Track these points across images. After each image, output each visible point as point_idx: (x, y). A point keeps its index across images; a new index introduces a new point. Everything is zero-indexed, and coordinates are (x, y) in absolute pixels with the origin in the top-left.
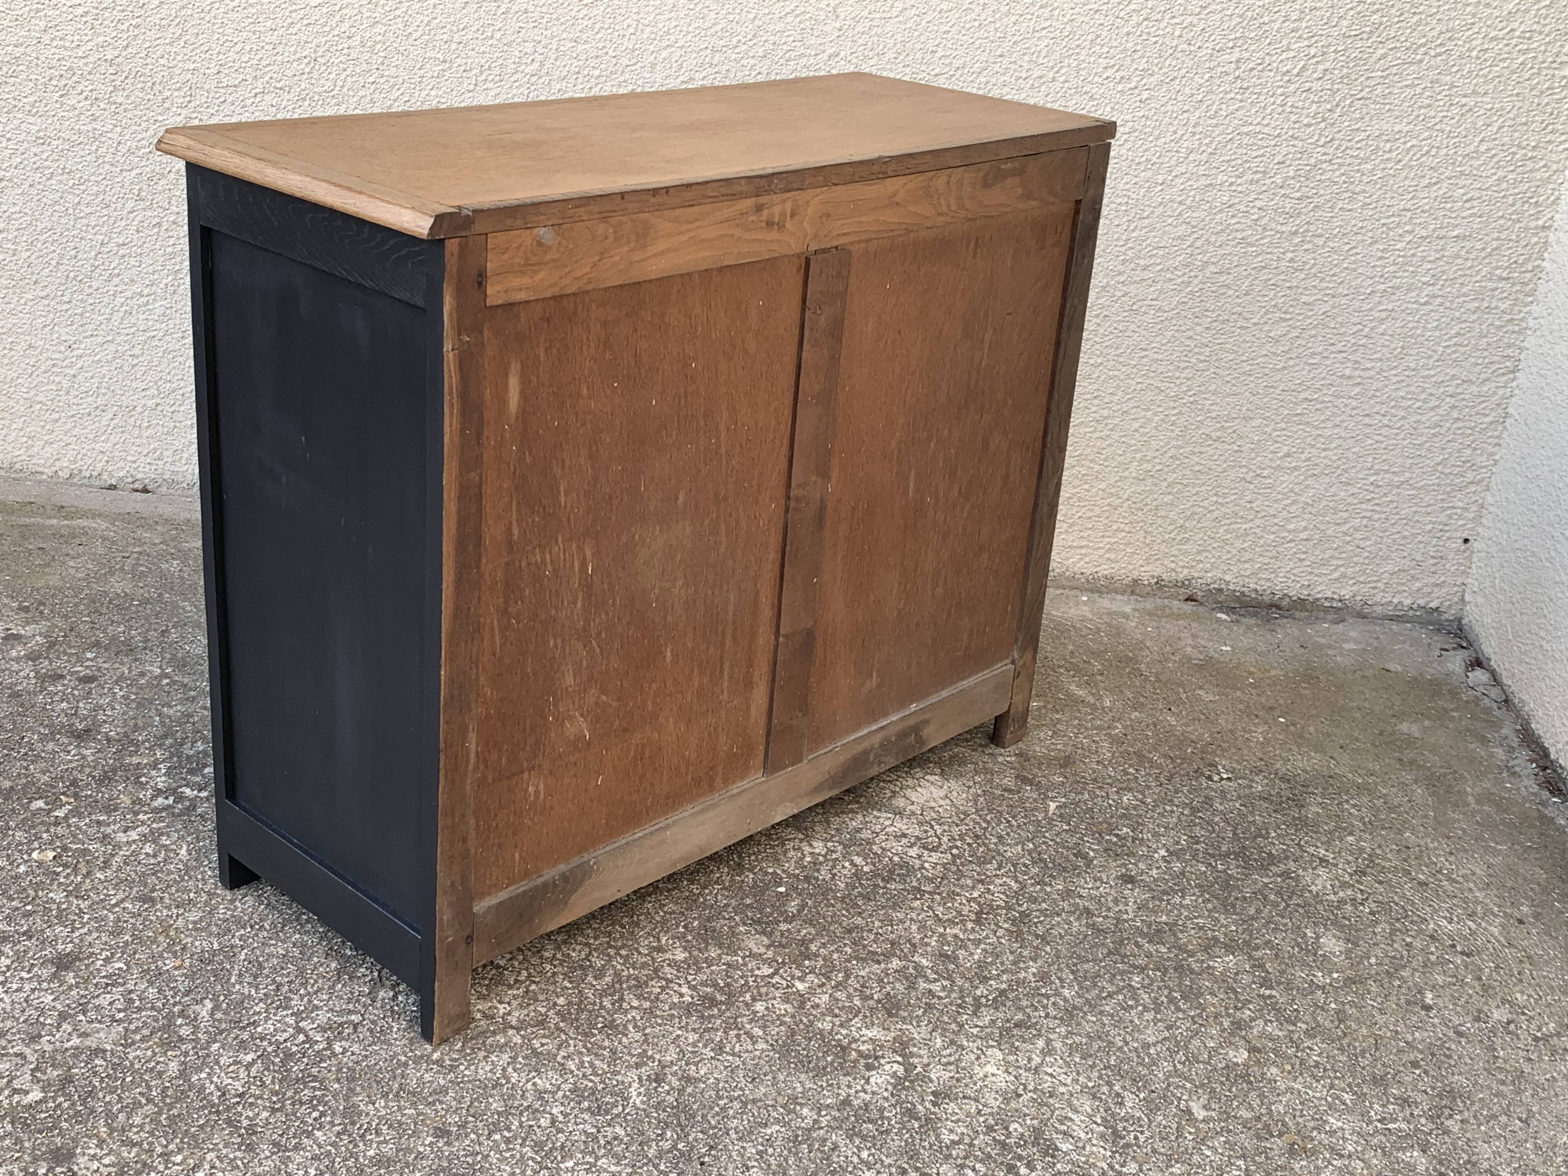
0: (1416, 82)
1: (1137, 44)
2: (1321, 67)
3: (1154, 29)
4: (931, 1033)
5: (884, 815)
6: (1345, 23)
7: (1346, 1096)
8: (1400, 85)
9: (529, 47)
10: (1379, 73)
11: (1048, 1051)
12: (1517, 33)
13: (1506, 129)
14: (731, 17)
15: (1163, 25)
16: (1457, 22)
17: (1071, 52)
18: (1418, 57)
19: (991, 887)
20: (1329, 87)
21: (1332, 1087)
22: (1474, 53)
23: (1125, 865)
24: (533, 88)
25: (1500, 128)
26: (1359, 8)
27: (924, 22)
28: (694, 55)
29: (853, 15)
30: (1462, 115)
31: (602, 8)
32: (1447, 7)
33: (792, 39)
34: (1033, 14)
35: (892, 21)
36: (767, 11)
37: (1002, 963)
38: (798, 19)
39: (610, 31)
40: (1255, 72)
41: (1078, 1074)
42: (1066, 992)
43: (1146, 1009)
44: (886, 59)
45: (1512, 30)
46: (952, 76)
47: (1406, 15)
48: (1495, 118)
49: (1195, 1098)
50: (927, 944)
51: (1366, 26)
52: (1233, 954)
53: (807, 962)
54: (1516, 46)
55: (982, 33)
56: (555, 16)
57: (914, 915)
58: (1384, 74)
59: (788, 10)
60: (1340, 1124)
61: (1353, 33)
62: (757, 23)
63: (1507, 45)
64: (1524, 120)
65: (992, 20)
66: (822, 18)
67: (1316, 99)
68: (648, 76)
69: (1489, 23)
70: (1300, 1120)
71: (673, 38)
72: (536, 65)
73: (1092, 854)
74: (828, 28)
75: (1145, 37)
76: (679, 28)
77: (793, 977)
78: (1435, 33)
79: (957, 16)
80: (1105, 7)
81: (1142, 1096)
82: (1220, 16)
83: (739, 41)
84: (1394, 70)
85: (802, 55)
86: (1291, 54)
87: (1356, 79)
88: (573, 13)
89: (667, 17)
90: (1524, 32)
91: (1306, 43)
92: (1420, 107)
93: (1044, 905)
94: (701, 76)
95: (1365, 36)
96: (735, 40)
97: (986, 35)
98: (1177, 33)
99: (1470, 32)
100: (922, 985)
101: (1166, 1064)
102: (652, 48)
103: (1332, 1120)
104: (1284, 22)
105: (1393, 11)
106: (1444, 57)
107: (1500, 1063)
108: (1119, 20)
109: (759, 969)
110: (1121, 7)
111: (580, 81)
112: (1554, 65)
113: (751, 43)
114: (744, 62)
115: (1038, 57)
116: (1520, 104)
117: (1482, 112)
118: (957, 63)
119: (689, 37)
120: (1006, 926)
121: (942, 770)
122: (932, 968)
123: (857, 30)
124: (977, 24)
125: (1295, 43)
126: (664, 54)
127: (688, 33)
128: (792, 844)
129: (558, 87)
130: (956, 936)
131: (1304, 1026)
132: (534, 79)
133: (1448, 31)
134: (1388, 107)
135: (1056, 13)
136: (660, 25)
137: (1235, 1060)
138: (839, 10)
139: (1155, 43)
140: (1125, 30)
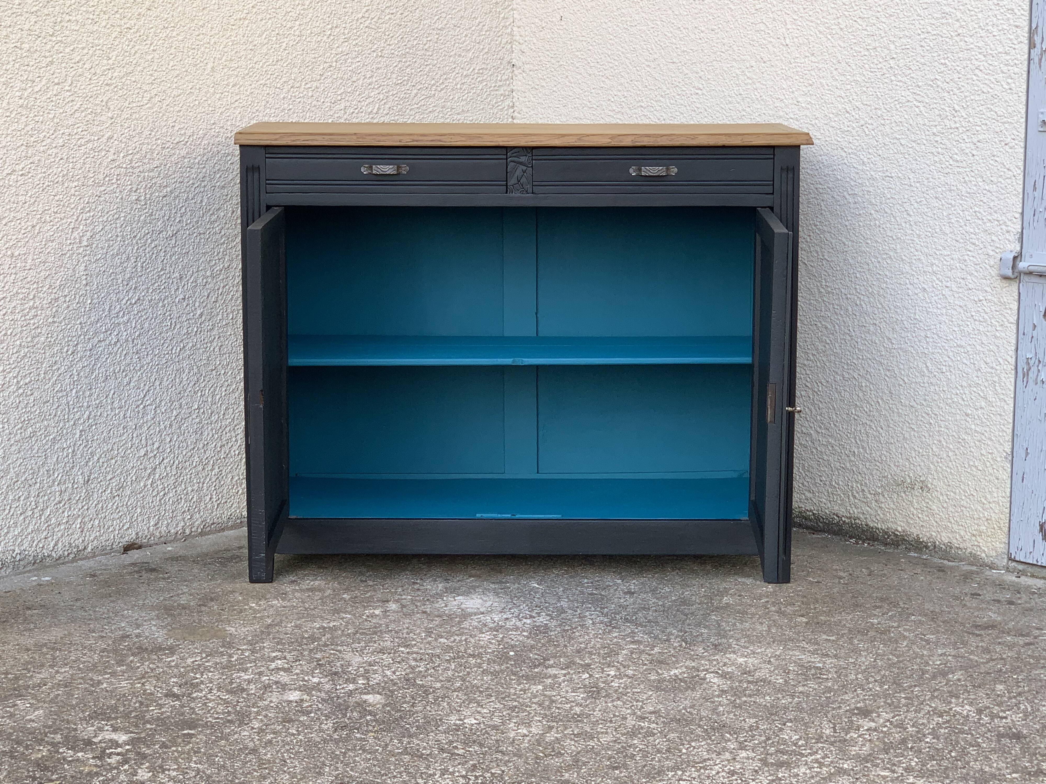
1: (289, 105)
2: (387, 106)
3: (297, 93)
6: (394, 76)
10: (416, 106)
12: (476, 71)
14: (37, 119)
15: (302, 89)
17: (254, 115)
18: (433, 92)
22: (459, 86)
26: (400, 66)
27: (164, 106)
28: (14, 152)
29: (119, 106)
32: (441, 59)
33: (80, 129)
34: (228, 92)
35: (144, 107)
36: (61, 111)
40: (354, 115)
44: (144, 136)
45: (474, 69)
46: (187, 142)
47: (423, 67)
51: (405, 76)
54: (477, 78)
55: (200, 109)
59: (76, 108)
61: (399, 82)
63: (473, 79)
65: (205, 99)
66: (99, 111)
69: (462, 67)
74: (103, 118)
75: (293, 99)
78: (438, 76)
79: (184, 98)
80: (268, 82)
82: (331, 79)
83: (44, 137)
84: (422, 103)
85: (89, 141)
86: (371, 99)
90: (479, 70)
91: (377, 91)
94: (21, 167)
95: (405, 83)
96: (41, 136)
97: (203, 110)
98: (310, 94)
99: (454, 73)
104: (364, 79)
105: (416, 65)
106: (444, 91)
108: (277, 90)
110: (277, 80)
112: (496, 88)
114: (50, 152)
115: (236, 121)
118: (189, 133)
119: (9, 139)
123: (123, 117)
124: (197, 102)
125: (372, 92)
133: (444, 74)
135: (242, 89)
138: (109, 105)
139: (300, 102)
140: (282, 96)
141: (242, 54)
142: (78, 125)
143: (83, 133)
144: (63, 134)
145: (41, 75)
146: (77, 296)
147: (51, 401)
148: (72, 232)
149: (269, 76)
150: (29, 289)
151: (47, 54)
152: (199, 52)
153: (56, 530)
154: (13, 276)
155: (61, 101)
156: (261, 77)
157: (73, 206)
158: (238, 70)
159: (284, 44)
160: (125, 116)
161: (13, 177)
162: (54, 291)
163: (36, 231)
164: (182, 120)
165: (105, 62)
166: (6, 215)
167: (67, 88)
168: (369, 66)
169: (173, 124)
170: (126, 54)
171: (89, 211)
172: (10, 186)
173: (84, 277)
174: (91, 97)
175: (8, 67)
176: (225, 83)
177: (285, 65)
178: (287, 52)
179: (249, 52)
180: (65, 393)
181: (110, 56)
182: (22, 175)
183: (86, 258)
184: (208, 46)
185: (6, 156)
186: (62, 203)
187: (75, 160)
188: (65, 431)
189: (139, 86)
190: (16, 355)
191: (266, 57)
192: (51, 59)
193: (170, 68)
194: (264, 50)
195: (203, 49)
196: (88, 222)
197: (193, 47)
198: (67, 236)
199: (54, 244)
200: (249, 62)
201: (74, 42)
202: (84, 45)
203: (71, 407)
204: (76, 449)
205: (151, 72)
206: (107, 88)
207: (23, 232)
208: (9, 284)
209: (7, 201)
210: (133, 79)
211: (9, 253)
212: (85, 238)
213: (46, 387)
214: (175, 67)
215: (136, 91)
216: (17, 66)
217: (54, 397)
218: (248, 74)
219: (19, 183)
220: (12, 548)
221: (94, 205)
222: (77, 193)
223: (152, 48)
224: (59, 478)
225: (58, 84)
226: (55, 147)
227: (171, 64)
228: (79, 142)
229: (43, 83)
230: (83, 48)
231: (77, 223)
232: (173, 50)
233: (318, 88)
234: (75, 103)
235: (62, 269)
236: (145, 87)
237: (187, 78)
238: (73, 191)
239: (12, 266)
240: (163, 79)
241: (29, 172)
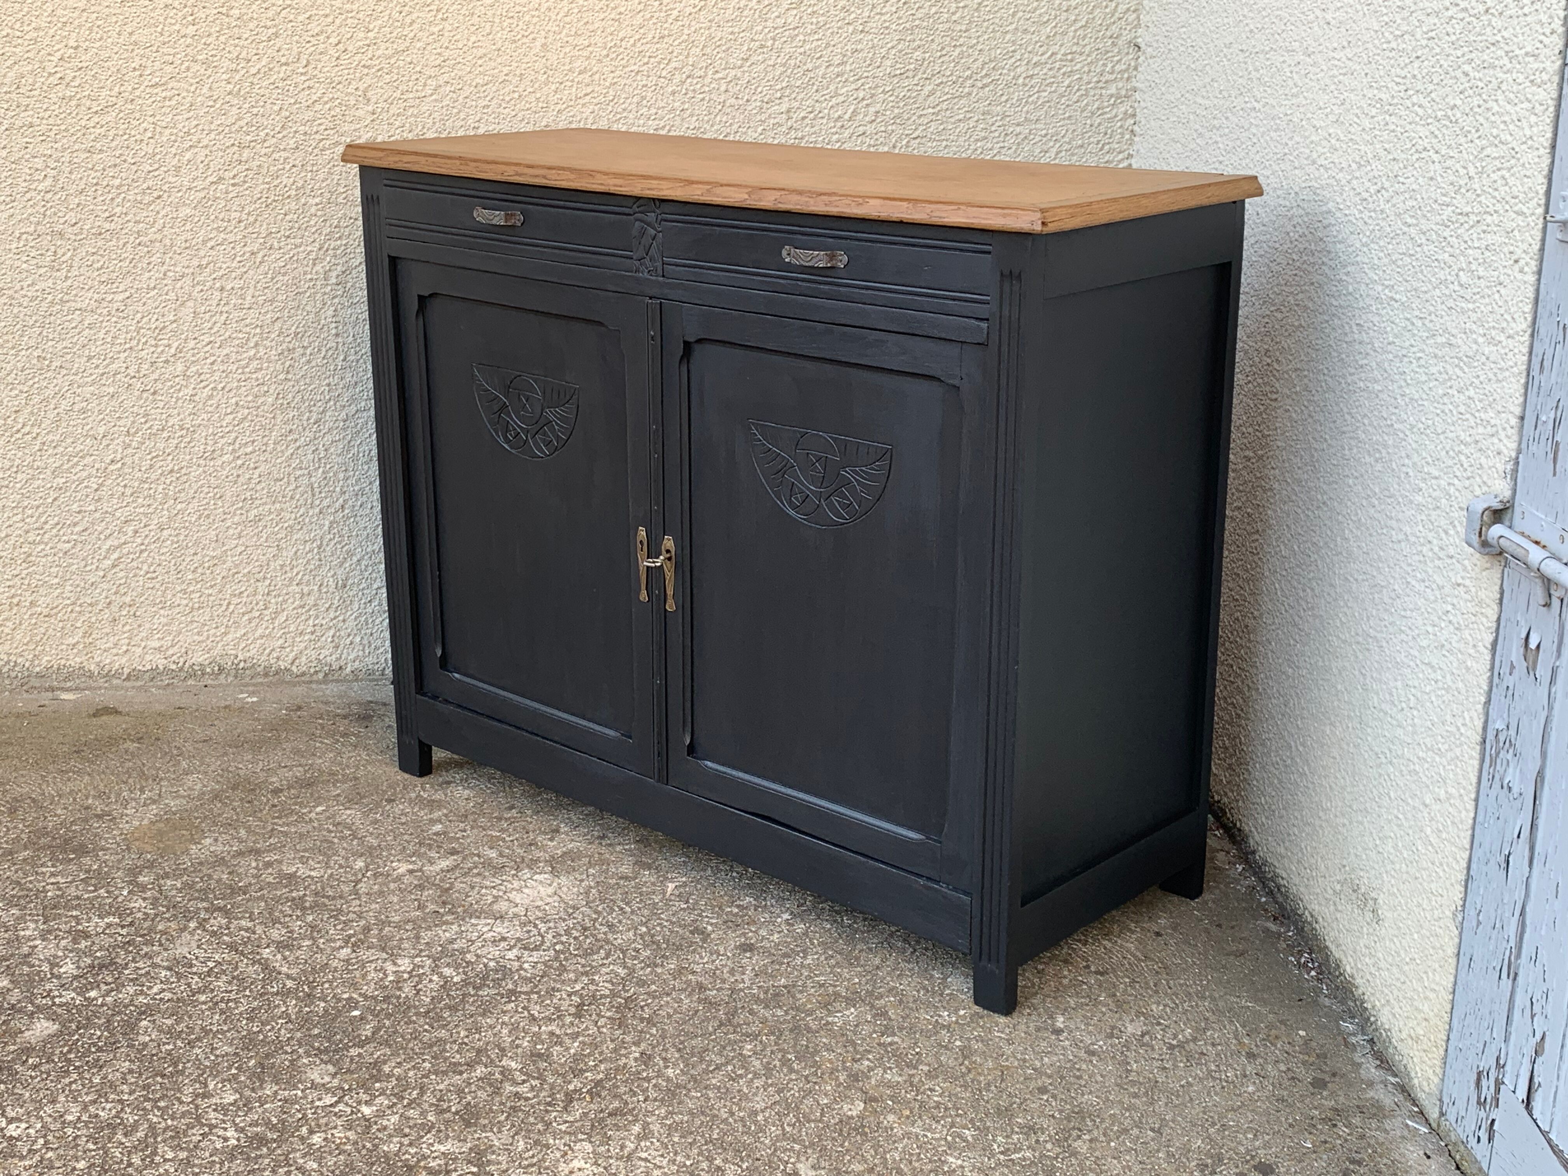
0: (968, 116)
1: (684, 102)
3: (699, 86)
4: (513, 1137)
5: (483, 922)
6: (888, 63)
7: (967, 1132)
8: (953, 120)
9: (39, 163)
10: (930, 110)
11: (645, 1134)
12: (1059, 57)
13: (1063, 153)
14: (255, 111)
15: (707, 80)
16: (999, 51)
17: (619, 116)
18: (967, 90)
19: (596, 978)
20: (883, 129)
21: (953, 1125)
22: (1021, 81)
23: (744, 934)
24: (49, 205)
25: (1057, 153)
26: (900, 47)
27: (460, 98)
28: (221, 154)
29: (385, 97)
30: (1019, 144)
31: (114, 114)
33: (323, 127)
34: (573, 81)
35: (426, 100)
36: (292, 101)
37: (601, 1053)
38: (327, 106)
39: (126, 137)
41: (676, 1154)
42: (670, 1072)
43: (756, 1075)
45: (1053, 54)
47: (947, 49)
48: (1051, 144)
49: (803, 1159)
50: (517, 1046)
51: (910, 64)
52: (854, 1006)
53: (377, 1085)
54: (1059, 69)
56: (63, 127)
57: (506, 1019)
58: (936, 110)
59: (314, 98)
60: (959, 1162)
61: (898, 72)
62: (285, 113)
63: (1050, 69)
64: (1080, 142)
65: (531, 90)
66: (353, 103)
67: (872, 142)
68: (174, 179)
69: (1029, 49)
70: (917, 1165)
71: (195, 139)
72: (49, 182)
73: (709, 928)
74: (360, 113)
75: (691, 94)
76: (200, 127)
77: (359, 1103)
78: (979, 63)
79: (494, 89)
80: (645, 68)
81: (744, 1167)
82: (763, 66)
83: (267, 134)
84: (944, 106)
86: (841, 99)
87: (909, 119)
88: (83, 123)
89: (186, 116)
90: (1065, 55)
91: (853, 86)
92: (977, 140)
93: (653, 987)
94: (231, 175)
95: (910, 74)
96: (262, 134)
97: (528, 106)
98: (723, 88)
99: (1013, 60)
100: (508, 1088)
101: (774, 1129)
102: (173, 150)
103: (951, 1159)
104: (827, 67)
105: (934, 46)
106: (991, 87)
107: (1133, 1077)
108: (662, 80)
109: (320, 1099)
110: (662, 66)
111: (100, 192)
112: (1101, 85)
113: (280, 136)
114: (275, 156)
116: (1073, 127)
117: (1038, 139)
119: (212, 136)
120: (609, 1014)
121: (553, 868)
122: (521, 1071)
123: (391, 112)
124: (516, 95)
125: (842, 87)
126: (188, 155)
127: (211, 131)
128: (373, 966)
129: (77, 201)
130: (552, 1033)
131: (926, 1068)
132: (49, 196)
133: (991, 61)
134: (945, 143)
135: (597, 77)
136: (180, 126)
137: (850, 1113)
138: (369, 94)
139: (703, 99)
140: (670, 89)
141: (596, 25)
142: (319, 121)
143: (326, 133)
144: (296, 132)
145: (260, 52)
146: (324, 349)
147: (286, 480)
148: (314, 264)
149: (646, 60)
150: (249, 333)
151: (269, 24)
152: (521, 23)
153: (298, 639)
154: (225, 315)
155: (291, 88)
156: (632, 61)
157: (314, 229)
158: (590, 49)
159: (675, 13)
160: (394, 110)
161: (221, 187)
162: (288, 339)
163: (258, 260)
164: (491, 119)
165: (362, 35)
166: (212, 236)
167: (301, 70)
168: (839, 46)
169: (476, 125)
170: (396, 24)
171: (340, 238)
172: (218, 198)
173: (334, 325)
174: (340, 83)
175: (210, 40)
176: (567, 67)
177: (676, 43)
178: (680, 23)
179: (610, 22)
180: (306, 472)
181: (371, 27)
182: (234, 185)
183: (336, 300)
184: (537, 13)
185: (210, 158)
186: (297, 225)
187: (315, 169)
188: (307, 520)
189: (418, 69)
190: (231, 417)
191: (642, 31)
192: (274, 30)
193: (470, 44)
194: (638, 20)
195: (527, 18)
196: (339, 252)
197: (510, 15)
198: (306, 269)
199: (286, 278)
200: (610, 38)
201: (312, 6)
202: (328, 11)
203: (317, 490)
204: (325, 543)
205: (439, 50)
206: (366, 71)
207: (238, 259)
208: (219, 325)
209: (213, 217)
210: (409, 60)
211: (218, 285)
212: (334, 274)
213: (279, 461)
214: (480, 44)
215: (414, 77)
216: (222, 39)
217: (289, 475)
218: (608, 55)
219: (230, 196)
220: (233, 652)
221: (347, 230)
222: (319, 213)
223: (440, 16)
224: (299, 577)
225: (286, 64)
226: (285, 150)
227: (473, 39)
228: (321, 145)
229: (263, 63)
230: (327, 16)
231: (322, 252)
232: (475, 19)
233: (739, 79)
234: (314, 91)
235: (300, 312)
236: (429, 72)
237: (499, 60)
238: (313, 210)
239: (222, 303)
240: (460, 59)
241: (245, 182)
